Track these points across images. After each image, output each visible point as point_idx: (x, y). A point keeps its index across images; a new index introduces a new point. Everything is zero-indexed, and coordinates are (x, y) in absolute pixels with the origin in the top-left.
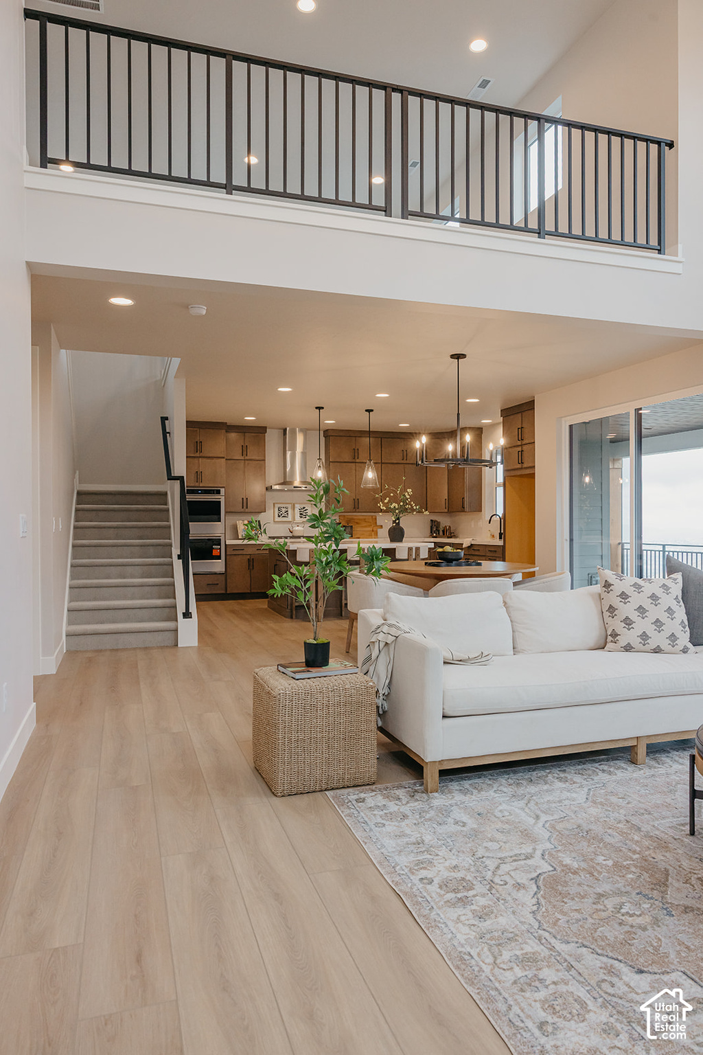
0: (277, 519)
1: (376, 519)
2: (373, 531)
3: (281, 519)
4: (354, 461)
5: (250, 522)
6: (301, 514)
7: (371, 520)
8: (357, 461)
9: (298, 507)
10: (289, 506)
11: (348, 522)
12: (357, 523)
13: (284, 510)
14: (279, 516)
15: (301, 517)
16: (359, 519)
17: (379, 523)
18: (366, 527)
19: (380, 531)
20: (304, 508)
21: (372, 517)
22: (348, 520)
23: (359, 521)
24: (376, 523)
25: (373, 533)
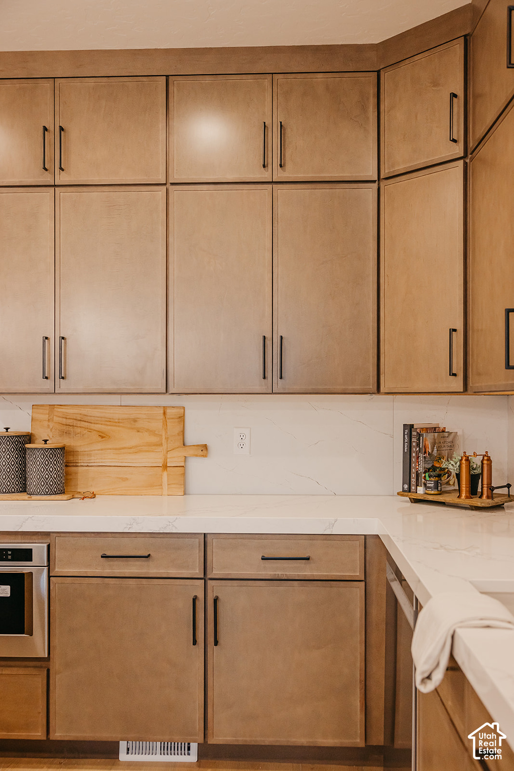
1: (182, 418)
2: (165, 467)
4: (47, 179)
7: (157, 425)
8: (62, 178)
11: (67, 429)
12: (103, 436)
16: (110, 421)
17: (192, 438)
18: (137, 450)
19: (196, 466)
21: (164, 413)
22: (64, 421)
23: (109, 427)
24: (183, 432)
25: (165, 474)
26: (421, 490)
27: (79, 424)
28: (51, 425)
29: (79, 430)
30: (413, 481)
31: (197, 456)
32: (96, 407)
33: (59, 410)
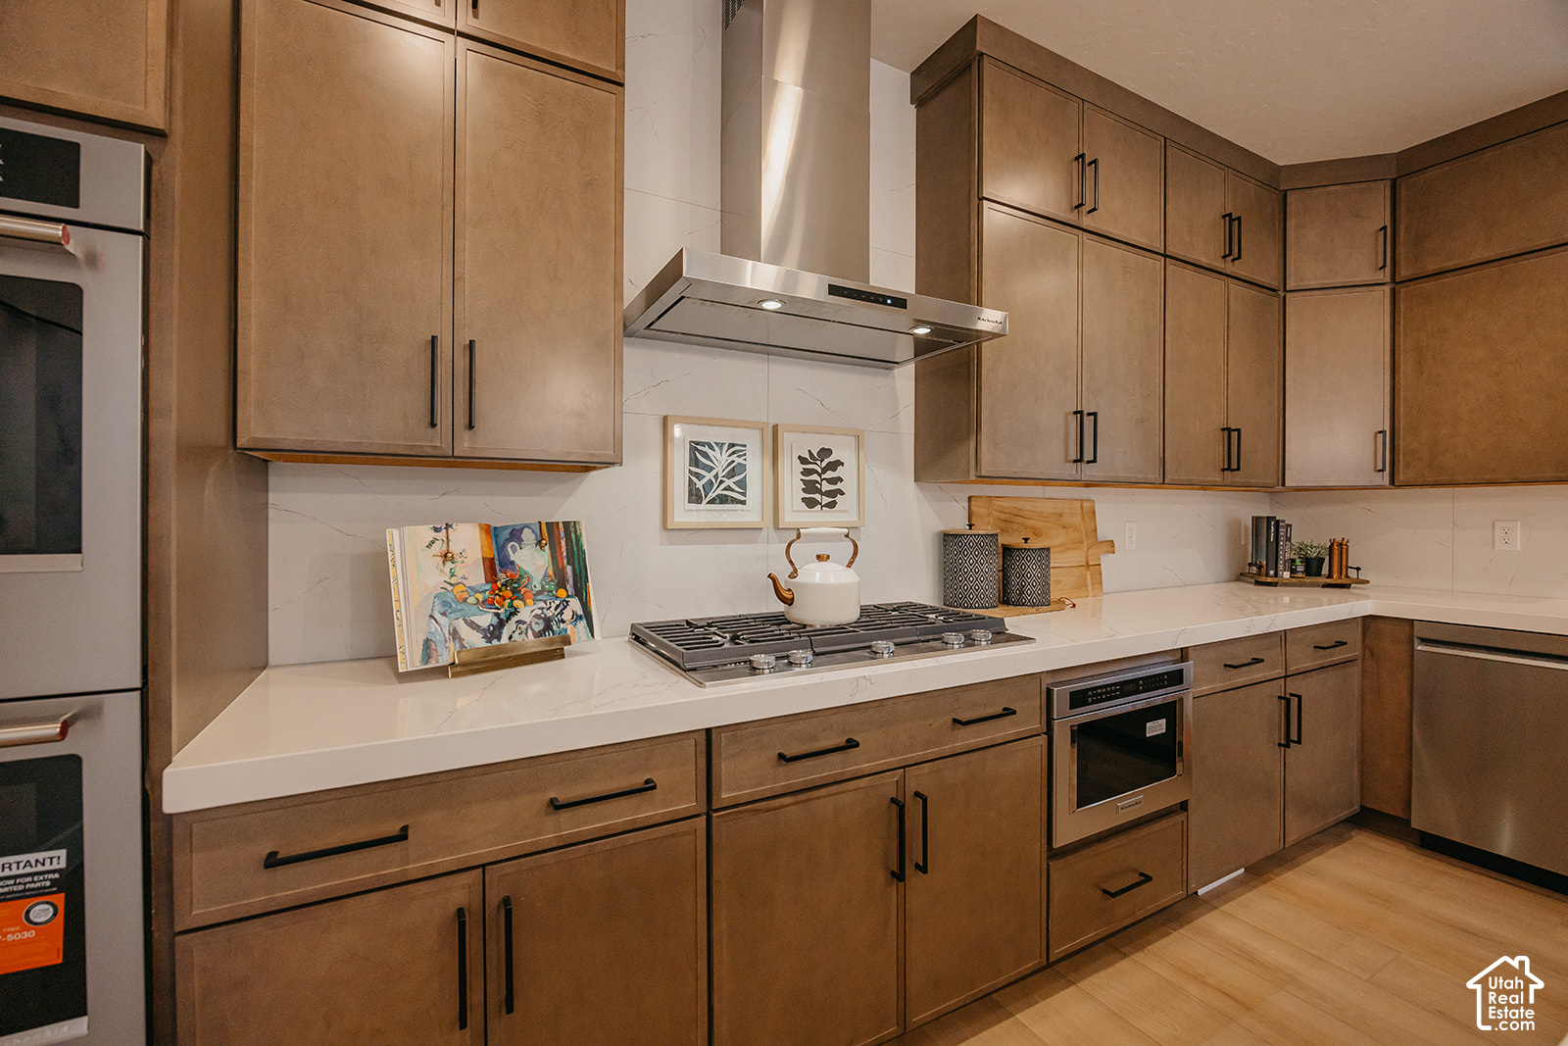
0: (685, 513)
1: (1094, 511)
2: (1088, 566)
3: (705, 514)
4: (1072, 218)
5: (501, 539)
6: (810, 487)
7: (1077, 520)
8: (1087, 222)
9: (796, 445)
10: (752, 441)
11: (1006, 526)
12: (1036, 533)
13: (721, 460)
14: (695, 496)
15: (811, 503)
16: (1041, 516)
17: (1102, 534)
18: (1064, 548)
19: (1107, 561)
20: (825, 452)
21: (1082, 507)
22: (1003, 516)
23: (1042, 523)
24: (1096, 530)
25: (1088, 573)
26: (1287, 574)
27: (1018, 519)
28: (991, 519)
29: (1016, 527)
30: (1281, 567)
31: (1108, 552)
32: (1029, 499)
33: (999, 503)
